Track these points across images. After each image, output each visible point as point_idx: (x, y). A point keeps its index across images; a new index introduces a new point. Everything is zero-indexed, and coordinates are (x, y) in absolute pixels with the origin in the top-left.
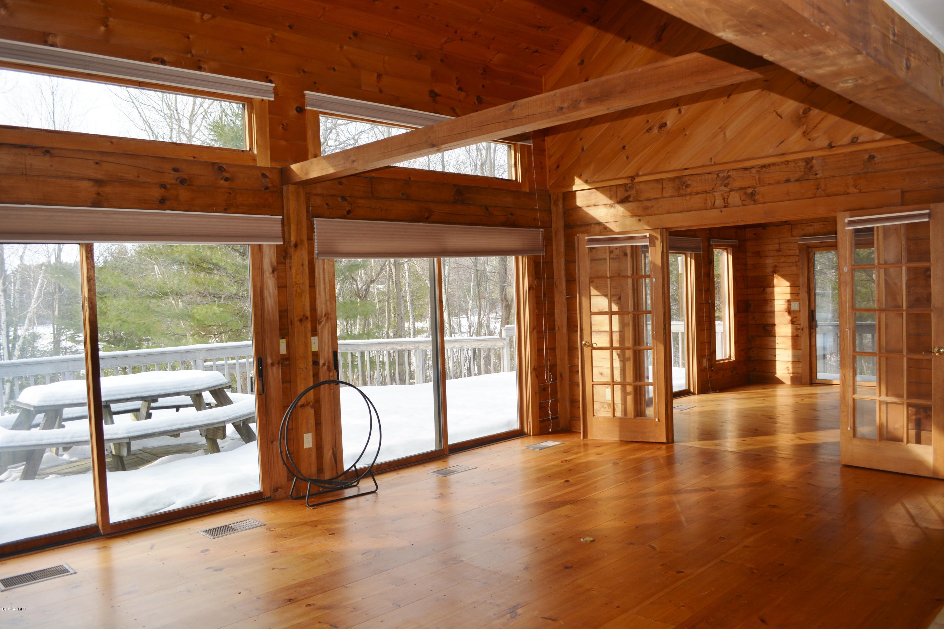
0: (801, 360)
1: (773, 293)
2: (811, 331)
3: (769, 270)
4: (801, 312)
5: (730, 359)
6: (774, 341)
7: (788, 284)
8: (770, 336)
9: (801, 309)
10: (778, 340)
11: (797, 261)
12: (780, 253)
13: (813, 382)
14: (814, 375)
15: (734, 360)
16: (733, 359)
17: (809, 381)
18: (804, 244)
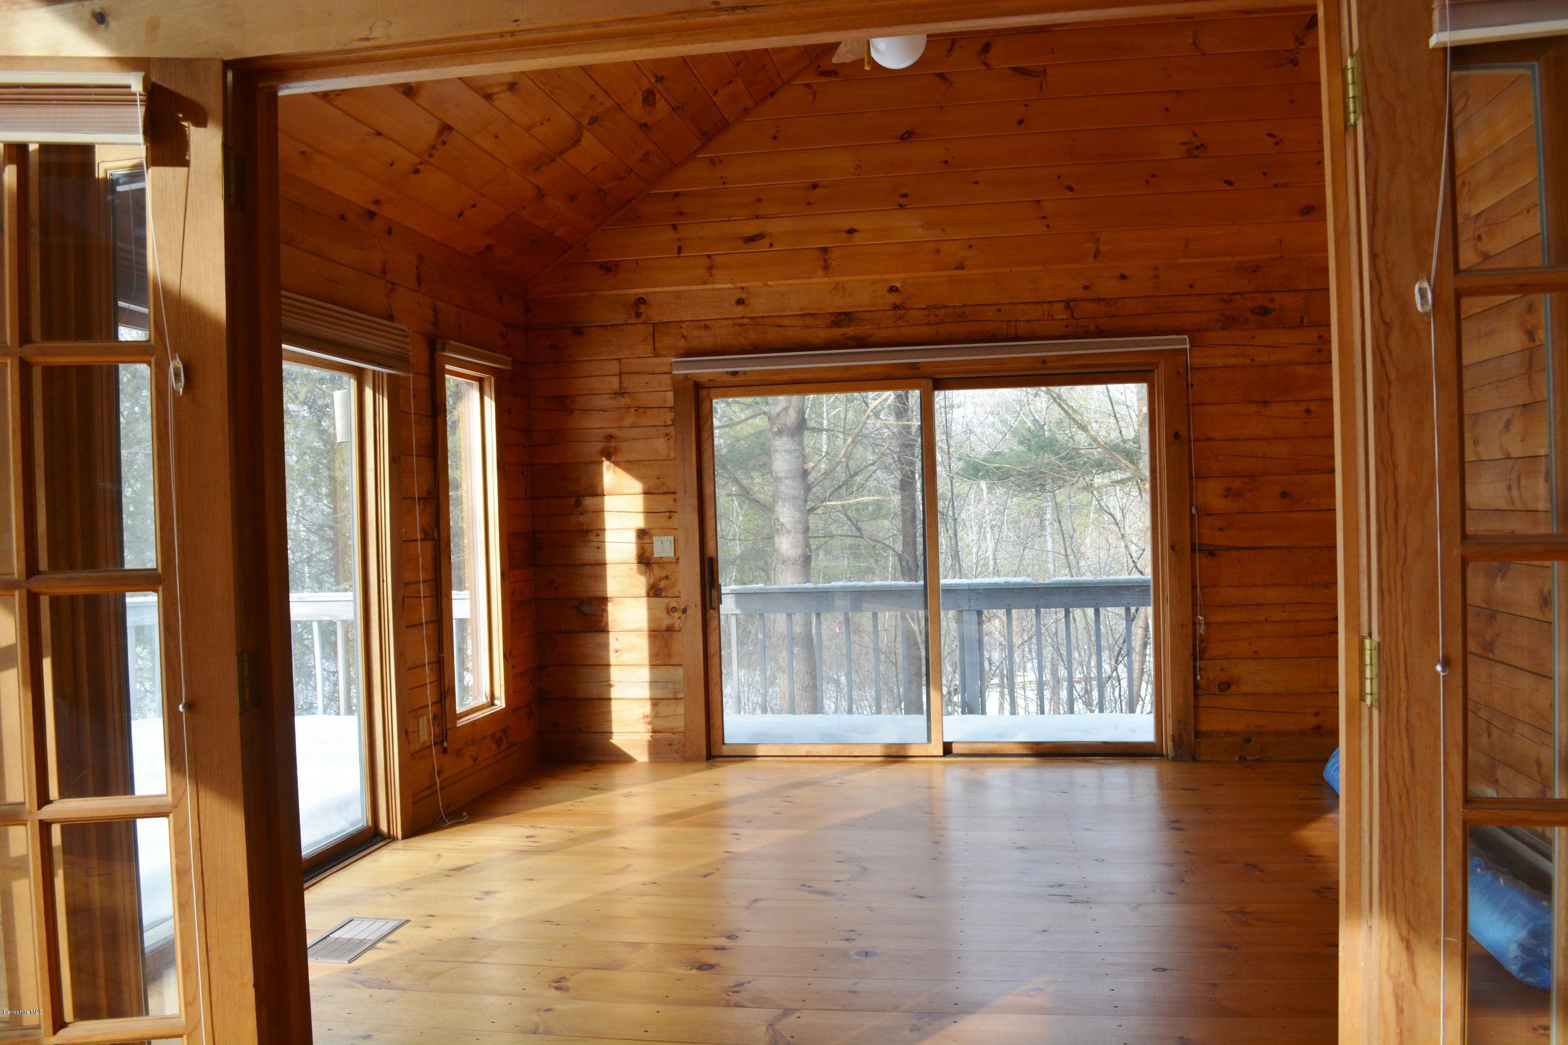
0: (681, 695)
1: (600, 511)
2: (708, 615)
3: (595, 447)
4: (682, 562)
5: (493, 704)
6: (606, 646)
7: (636, 486)
8: (596, 631)
9: (679, 554)
10: (616, 641)
11: (670, 422)
12: (623, 401)
13: (715, 754)
14: (715, 734)
15: (504, 706)
16: (501, 703)
17: (704, 752)
18: (686, 377)
